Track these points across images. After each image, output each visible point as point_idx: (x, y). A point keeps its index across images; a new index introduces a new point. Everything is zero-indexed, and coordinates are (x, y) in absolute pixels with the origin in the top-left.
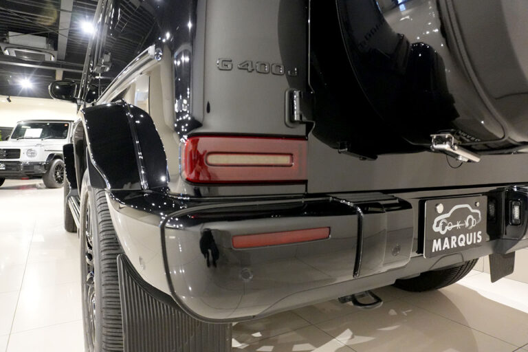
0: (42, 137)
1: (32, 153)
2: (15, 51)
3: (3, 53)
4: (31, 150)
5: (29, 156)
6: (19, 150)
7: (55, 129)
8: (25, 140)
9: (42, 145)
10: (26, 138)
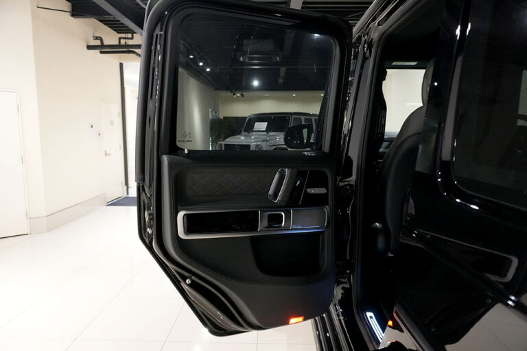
0: (267, 130)
1: (259, 148)
2: (248, 58)
3: (238, 60)
4: (259, 145)
6: (249, 146)
7: (278, 122)
8: (254, 133)
9: (267, 141)
10: (255, 131)
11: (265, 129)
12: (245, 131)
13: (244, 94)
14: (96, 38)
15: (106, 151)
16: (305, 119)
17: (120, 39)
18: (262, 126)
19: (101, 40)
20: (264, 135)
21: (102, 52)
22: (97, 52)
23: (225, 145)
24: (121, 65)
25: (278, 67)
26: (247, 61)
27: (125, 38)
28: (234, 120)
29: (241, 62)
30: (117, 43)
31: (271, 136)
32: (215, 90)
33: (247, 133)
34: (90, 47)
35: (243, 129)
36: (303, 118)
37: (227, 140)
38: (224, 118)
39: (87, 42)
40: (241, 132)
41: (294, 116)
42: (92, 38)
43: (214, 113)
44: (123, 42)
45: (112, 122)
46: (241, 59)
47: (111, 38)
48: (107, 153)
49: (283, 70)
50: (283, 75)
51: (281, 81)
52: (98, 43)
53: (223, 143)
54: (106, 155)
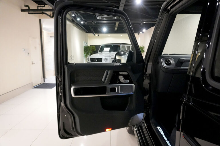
0: (110, 51)
1: (106, 60)
2: (101, 17)
3: (96, 18)
4: (106, 58)
5: (105, 61)
6: (102, 59)
7: (115, 48)
8: (104, 53)
9: (110, 56)
10: (104, 52)
11: (109, 51)
12: (99, 52)
13: (99, 35)
14: (26, 6)
15: (32, 62)
16: (127, 46)
17: (38, 7)
18: (107, 49)
19: (29, 7)
20: (108, 54)
21: (29, 13)
22: (27, 13)
23: (91, 58)
24: (40, 20)
25: (115, 22)
26: (101, 19)
27: (41, 6)
28: (95, 47)
29: (98, 19)
30: (37, 9)
31: (111, 54)
32: (86, 33)
33: (100, 53)
34: (22, 10)
35: (99, 51)
36: (126, 46)
37: (91, 56)
38: (90, 46)
39: (21, 8)
40: (98, 52)
41: (122, 45)
42: (24, 6)
43: (86, 43)
44: (40, 8)
45: (35, 48)
46: (98, 18)
47: (34, 6)
48: (33, 63)
49: (117, 23)
50: (117, 26)
51: (116, 29)
52: (27, 8)
53: (90, 57)
54: (32, 64)
